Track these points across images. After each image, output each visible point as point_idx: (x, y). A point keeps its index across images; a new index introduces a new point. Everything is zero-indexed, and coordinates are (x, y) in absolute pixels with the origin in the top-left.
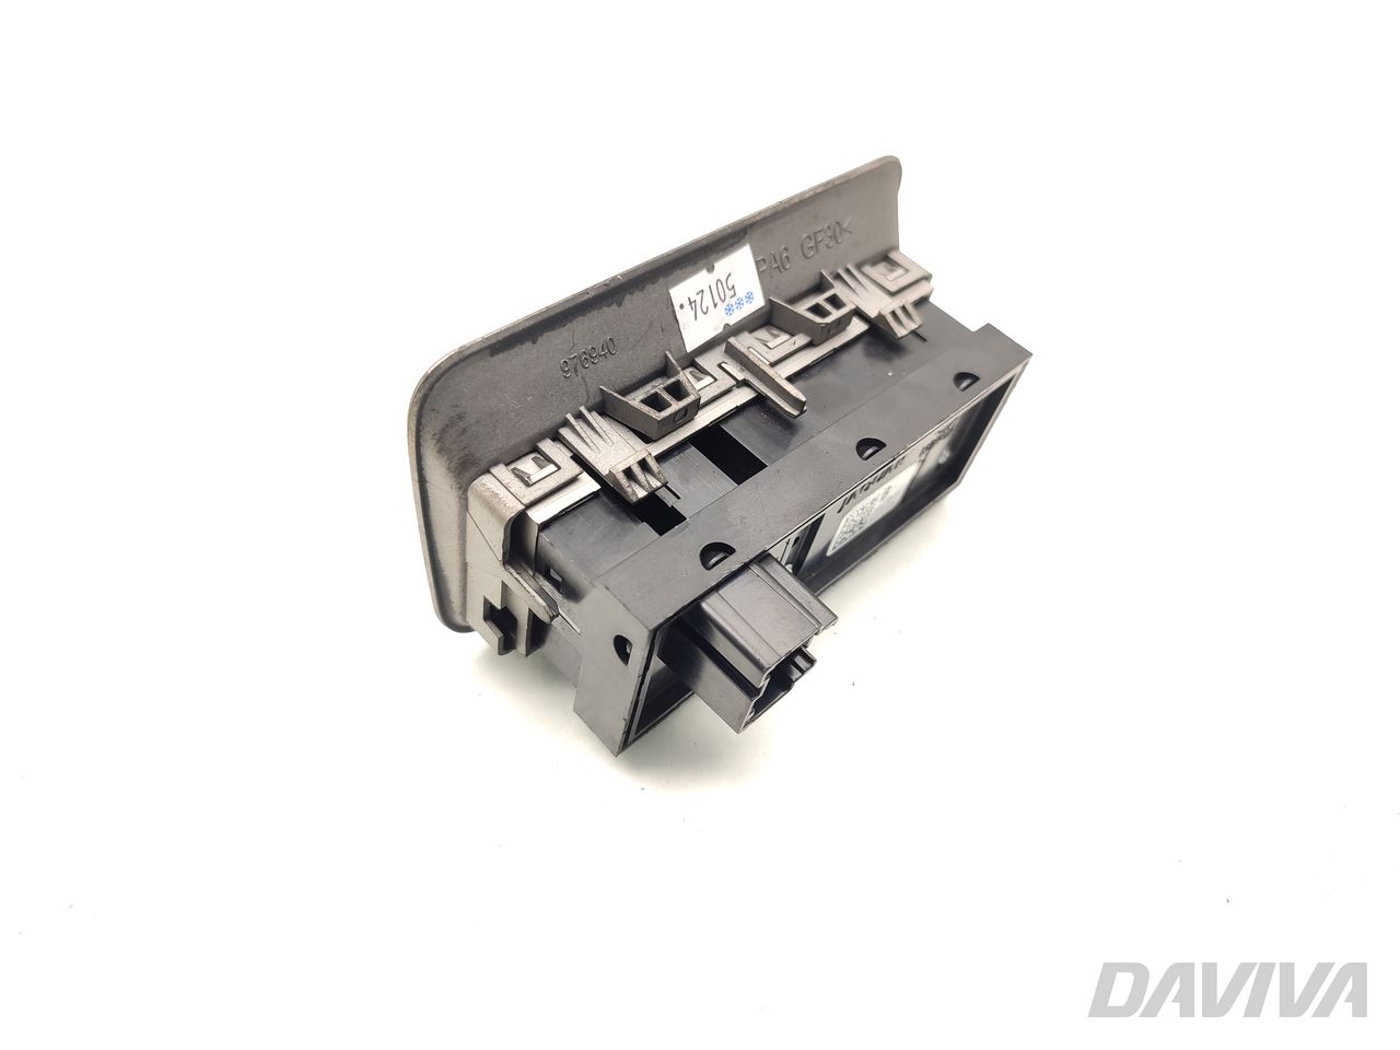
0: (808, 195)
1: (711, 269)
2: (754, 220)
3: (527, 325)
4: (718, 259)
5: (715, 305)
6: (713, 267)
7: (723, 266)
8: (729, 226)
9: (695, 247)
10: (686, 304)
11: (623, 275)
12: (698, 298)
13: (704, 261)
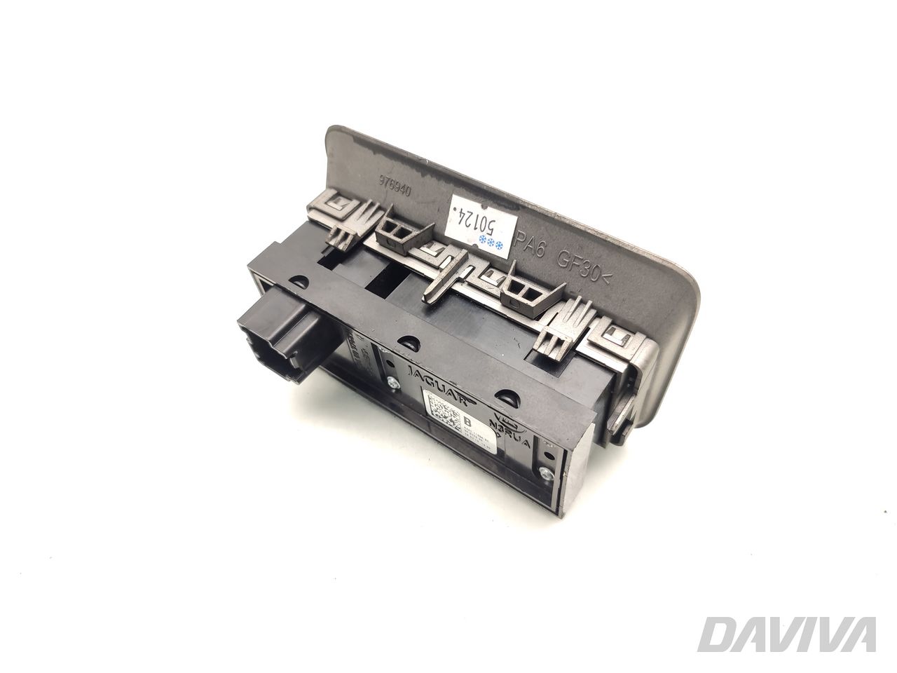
0: (577, 226)
1: (484, 207)
2: (526, 205)
3: (373, 142)
4: (491, 206)
5: (475, 229)
6: (486, 208)
7: (492, 213)
8: (508, 195)
9: (478, 185)
10: (458, 210)
11: (430, 162)
12: (467, 215)
13: (483, 200)
